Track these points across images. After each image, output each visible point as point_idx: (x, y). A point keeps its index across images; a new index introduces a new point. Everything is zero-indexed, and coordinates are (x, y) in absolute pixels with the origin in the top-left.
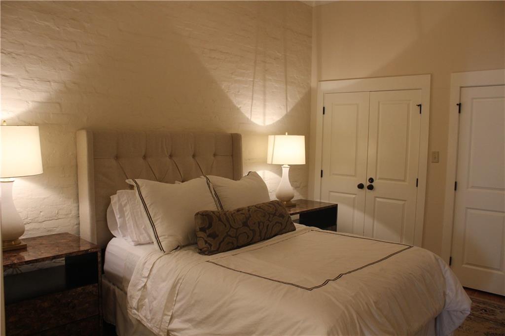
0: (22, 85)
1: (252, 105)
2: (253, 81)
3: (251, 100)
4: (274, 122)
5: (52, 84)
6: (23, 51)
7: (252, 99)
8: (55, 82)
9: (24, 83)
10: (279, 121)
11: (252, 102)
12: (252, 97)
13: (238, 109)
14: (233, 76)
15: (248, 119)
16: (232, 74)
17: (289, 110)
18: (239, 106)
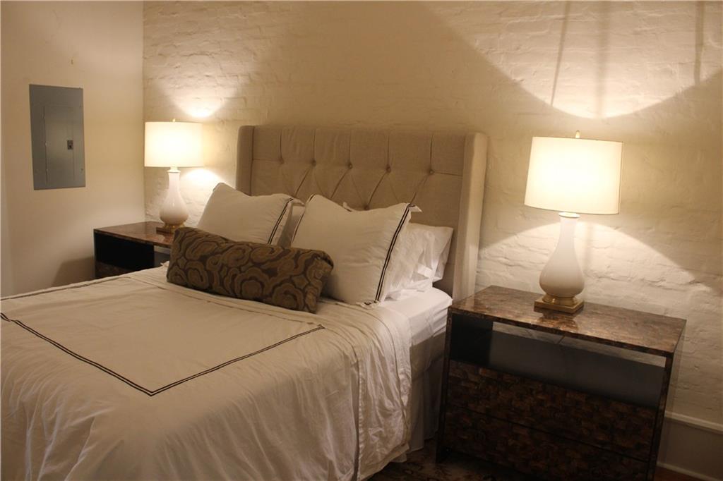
0: (219, 82)
1: (557, 74)
2: (564, 19)
3: (555, 64)
4: (639, 108)
5: (240, 77)
6: (219, 49)
7: (559, 60)
8: (242, 75)
9: (220, 81)
10: (655, 108)
11: (558, 66)
12: (560, 54)
13: (515, 85)
14: (502, 19)
15: (544, 105)
16: (500, 14)
17: (705, 74)
18: (518, 79)
